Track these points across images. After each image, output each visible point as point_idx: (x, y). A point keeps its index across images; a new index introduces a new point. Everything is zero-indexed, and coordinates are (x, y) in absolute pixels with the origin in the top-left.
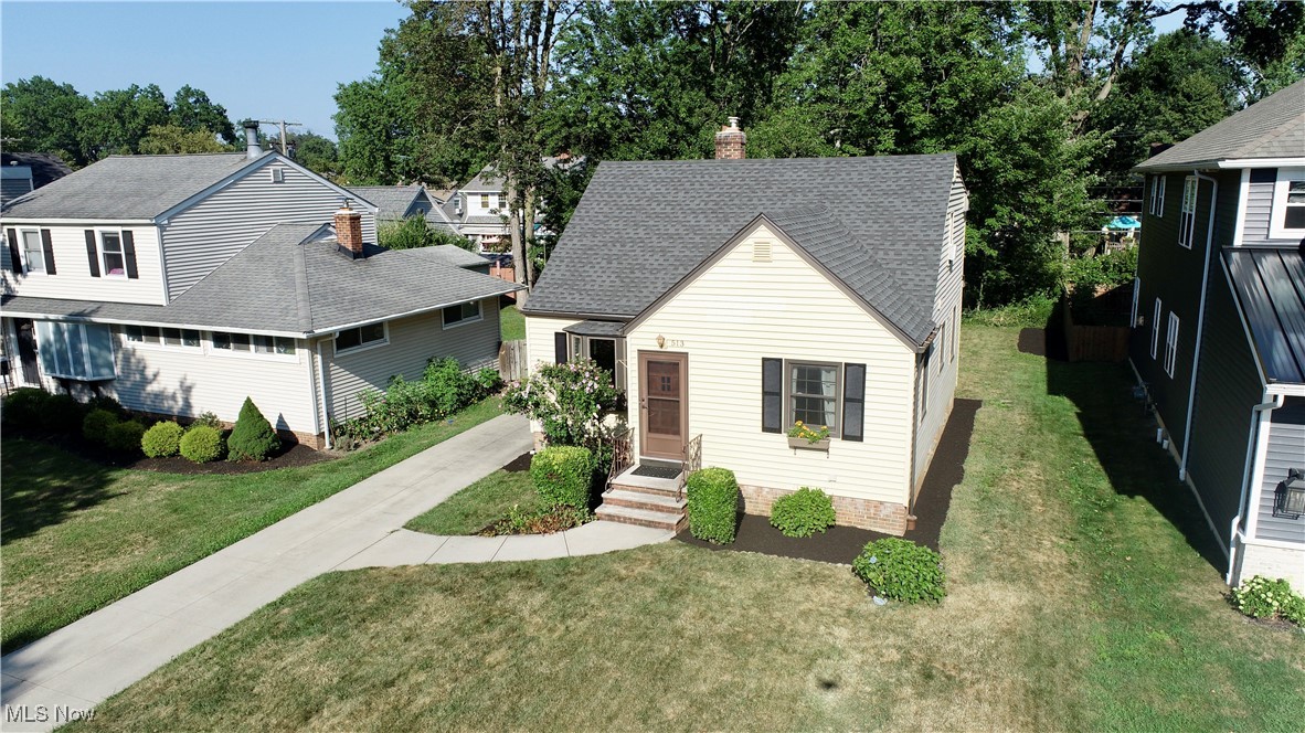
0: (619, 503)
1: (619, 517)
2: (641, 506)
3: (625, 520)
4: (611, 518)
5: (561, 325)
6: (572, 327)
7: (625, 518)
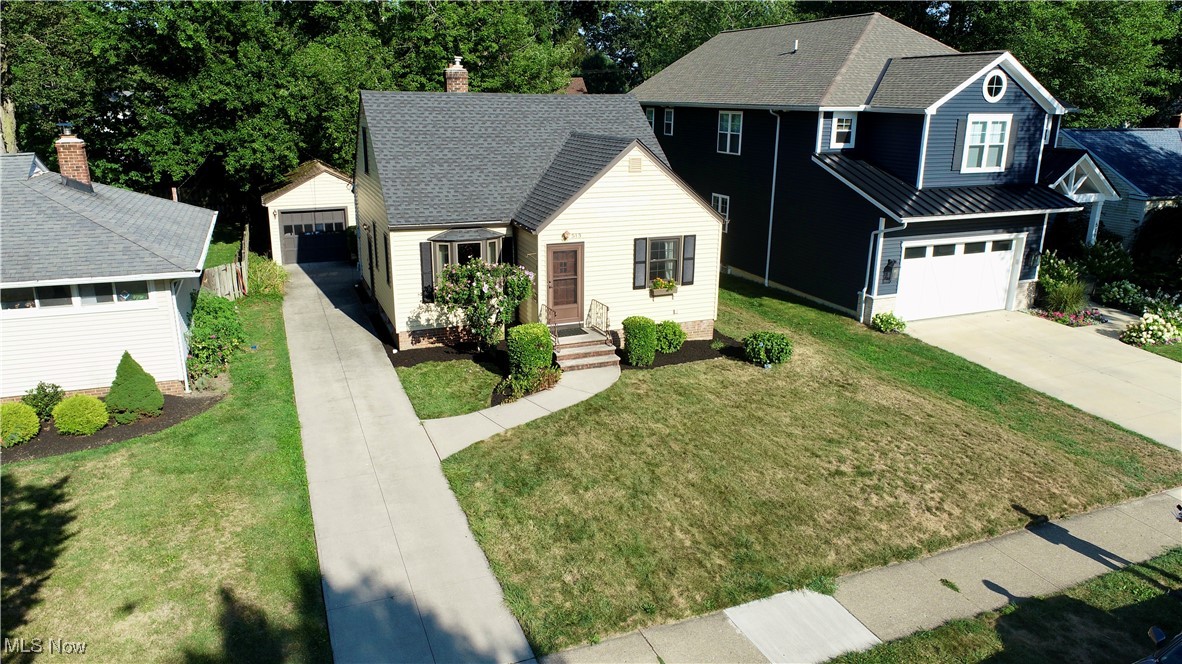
0: (569, 357)
1: (578, 366)
2: (586, 355)
3: (584, 367)
4: (572, 368)
5: (425, 236)
6: (438, 236)
7: (583, 366)
